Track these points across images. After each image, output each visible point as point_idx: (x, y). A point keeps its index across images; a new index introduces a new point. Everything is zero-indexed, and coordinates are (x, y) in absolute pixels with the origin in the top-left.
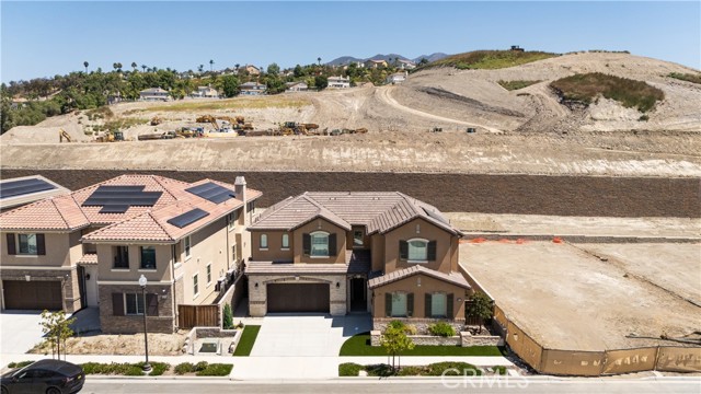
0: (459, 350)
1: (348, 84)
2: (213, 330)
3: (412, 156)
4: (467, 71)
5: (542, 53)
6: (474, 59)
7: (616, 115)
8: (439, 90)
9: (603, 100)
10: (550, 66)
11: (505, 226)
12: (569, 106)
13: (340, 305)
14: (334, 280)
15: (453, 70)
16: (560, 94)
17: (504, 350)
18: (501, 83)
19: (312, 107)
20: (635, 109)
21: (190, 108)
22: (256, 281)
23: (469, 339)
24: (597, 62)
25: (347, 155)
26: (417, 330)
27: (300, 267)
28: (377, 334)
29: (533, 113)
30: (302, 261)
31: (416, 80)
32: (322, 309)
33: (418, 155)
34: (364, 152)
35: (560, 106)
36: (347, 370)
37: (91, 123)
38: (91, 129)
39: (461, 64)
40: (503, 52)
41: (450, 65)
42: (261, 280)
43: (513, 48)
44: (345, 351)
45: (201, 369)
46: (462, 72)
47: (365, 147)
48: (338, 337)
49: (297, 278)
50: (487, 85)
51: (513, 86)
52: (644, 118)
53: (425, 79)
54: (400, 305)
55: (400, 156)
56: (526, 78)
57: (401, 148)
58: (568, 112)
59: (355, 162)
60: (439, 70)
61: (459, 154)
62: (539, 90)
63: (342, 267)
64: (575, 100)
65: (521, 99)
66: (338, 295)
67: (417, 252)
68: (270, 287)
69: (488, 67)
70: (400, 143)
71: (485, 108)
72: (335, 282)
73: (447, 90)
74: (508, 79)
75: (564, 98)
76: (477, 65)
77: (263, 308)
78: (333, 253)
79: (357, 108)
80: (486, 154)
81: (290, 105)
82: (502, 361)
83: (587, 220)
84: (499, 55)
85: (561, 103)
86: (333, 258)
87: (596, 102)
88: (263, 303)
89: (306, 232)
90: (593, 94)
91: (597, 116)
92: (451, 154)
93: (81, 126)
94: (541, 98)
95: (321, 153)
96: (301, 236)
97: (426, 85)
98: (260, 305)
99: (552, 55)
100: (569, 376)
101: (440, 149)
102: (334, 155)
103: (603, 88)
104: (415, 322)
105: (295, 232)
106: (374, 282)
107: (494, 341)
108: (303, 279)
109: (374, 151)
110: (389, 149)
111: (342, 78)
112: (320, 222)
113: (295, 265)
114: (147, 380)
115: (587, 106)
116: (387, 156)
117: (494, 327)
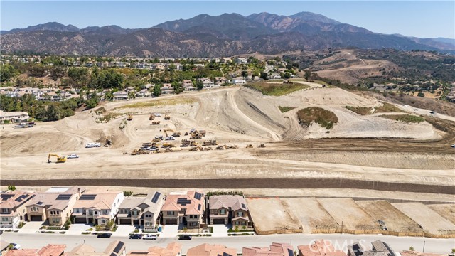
0: (247, 231)
2: (206, 228)
3: (241, 171)
6: (270, 90)
7: (318, 131)
8: (254, 106)
9: (314, 124)
10: (301, 98)
11: (265, 193)
12: (302, 125)
13: (227, 223)
15: (261, 95)
16: (300, 119)
17: (254, 231)
18: (280, 107)
19: (197, 104)
20: (326, 128)
21: (141, 106)
22: (212, 219)
23: (248, 229)
25: (223, 172)
26: (240, 227)
27: (219, 216)
28: (234, 229)
29: (289, 128)
31: (246, 94)
32: (223, 223)
35: (299, 125)
36: (229, 235)
37: (97, 116)
38: (98, 120)
39: (265, 92)
41: (260, 91)
44: (229, 231)
45: (207, 235)
46: (265, 97)
48: (227, 229)
49: (219, 218)
51: (284, 110)
52: (328, 132)
53: (249, 95)
54: (237, 223)
58: (301, 128)
60: (255, 93)
62: (293, 114)
63: (227, 216)
64: (304, 123)
65: (285, 119)
66: (226, 221)
67: (240, 213)
68: (214, 219)
69: (276, 95)
72: (226, 219)
73: (258, 108)
74: (283, 106)
75: (301, 121)
77: (213, 223)
78: (225, 213)
79: (218, 104)
81: (187, 102)
82: (253, 232)
83: (286, 190)
84: (281, 87)
85: (299, 123)
87: (312, 124)
89: (220, 210)
90: (311, 121)
91: (311, 131)
93: (94, 119)
94: (293, 120)
97: (250, 101)
102: (220, 172)
106: (233, 220)
107: (252, 229)
111: (210, 81)
114: (199, 237)
115: (308, 126)
117: (253, 227)
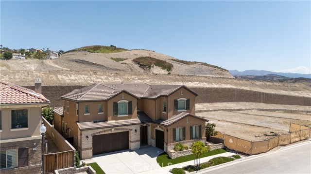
0: (210, 153)
1: (24, 58)
2: (71, 169)
4: (94, 53)
5: (123, 49)
6: (96, 49)
8: (82, 61)
9: (155, 66)
10: (130, 54)
12: (143, 68)
13: (137, 143)
14: (133, 128)
15: (87, 53)
16: (139, 63)
18: (112, 58)
20: (166, 70)
22: (87, 134)
23: (212, 147)
24: (146, 54)
27: (111, 122)
30: (112, 120)
31: (67, 56)
33: (110, 79)
34: (81, 77)
35: (140, 68)
39: (90, 50)
40: (108, 47)
41: (85, 50)
42: (90, 133)
43: (111, 46)
46: (92, 53)
47: (81, 74)
49: (113, 129)
50: (106, 59)
51: (118, 60)
52: (169, 73)
53: (73, 56)
55: (101, 79)
56: (122, 57)
57: (100, 75)
58: (143, 70)
59: (79, 81)
60: (79, 53)
61: (128, 79)
62: (129, 61)
63: (136, 120)
64: (145, 66)
65: (123, 65)
66: (135, 137)
68: (95, 138)
69: (103, 53)
70: (99, 73)
71: (107, 68)
72: (134, 130)
73: (87, 60)
74: (115, 57)
75: (141, 65)
76: (98, 51)
77: (90, 152)
78: (130, 113)
80: (139, 79)
84: (107, 48)
85: (140, 67)
86: (130, 115)
87: (153, 67)
88: (91, 148)
89: (115, 101)
90: (151, 64)
91: (154, 72)
92: (124, 78)
94: (132, 65)
95: (57, 77)
96: (112, 104)
97: (75, 59)
98: (89, 151)
99: (127, 50)
100: (259, 154)
101: (119, 76)
103: (154, 62)
104: (186, 142)
105: (109, 102)
108: (116, 129)
109: (87, 77)
110: (94, 76)
111: (20, 54)
112: (123, 94)
113: (109, 122)
115: (150, 68)
116: (95, 79)
